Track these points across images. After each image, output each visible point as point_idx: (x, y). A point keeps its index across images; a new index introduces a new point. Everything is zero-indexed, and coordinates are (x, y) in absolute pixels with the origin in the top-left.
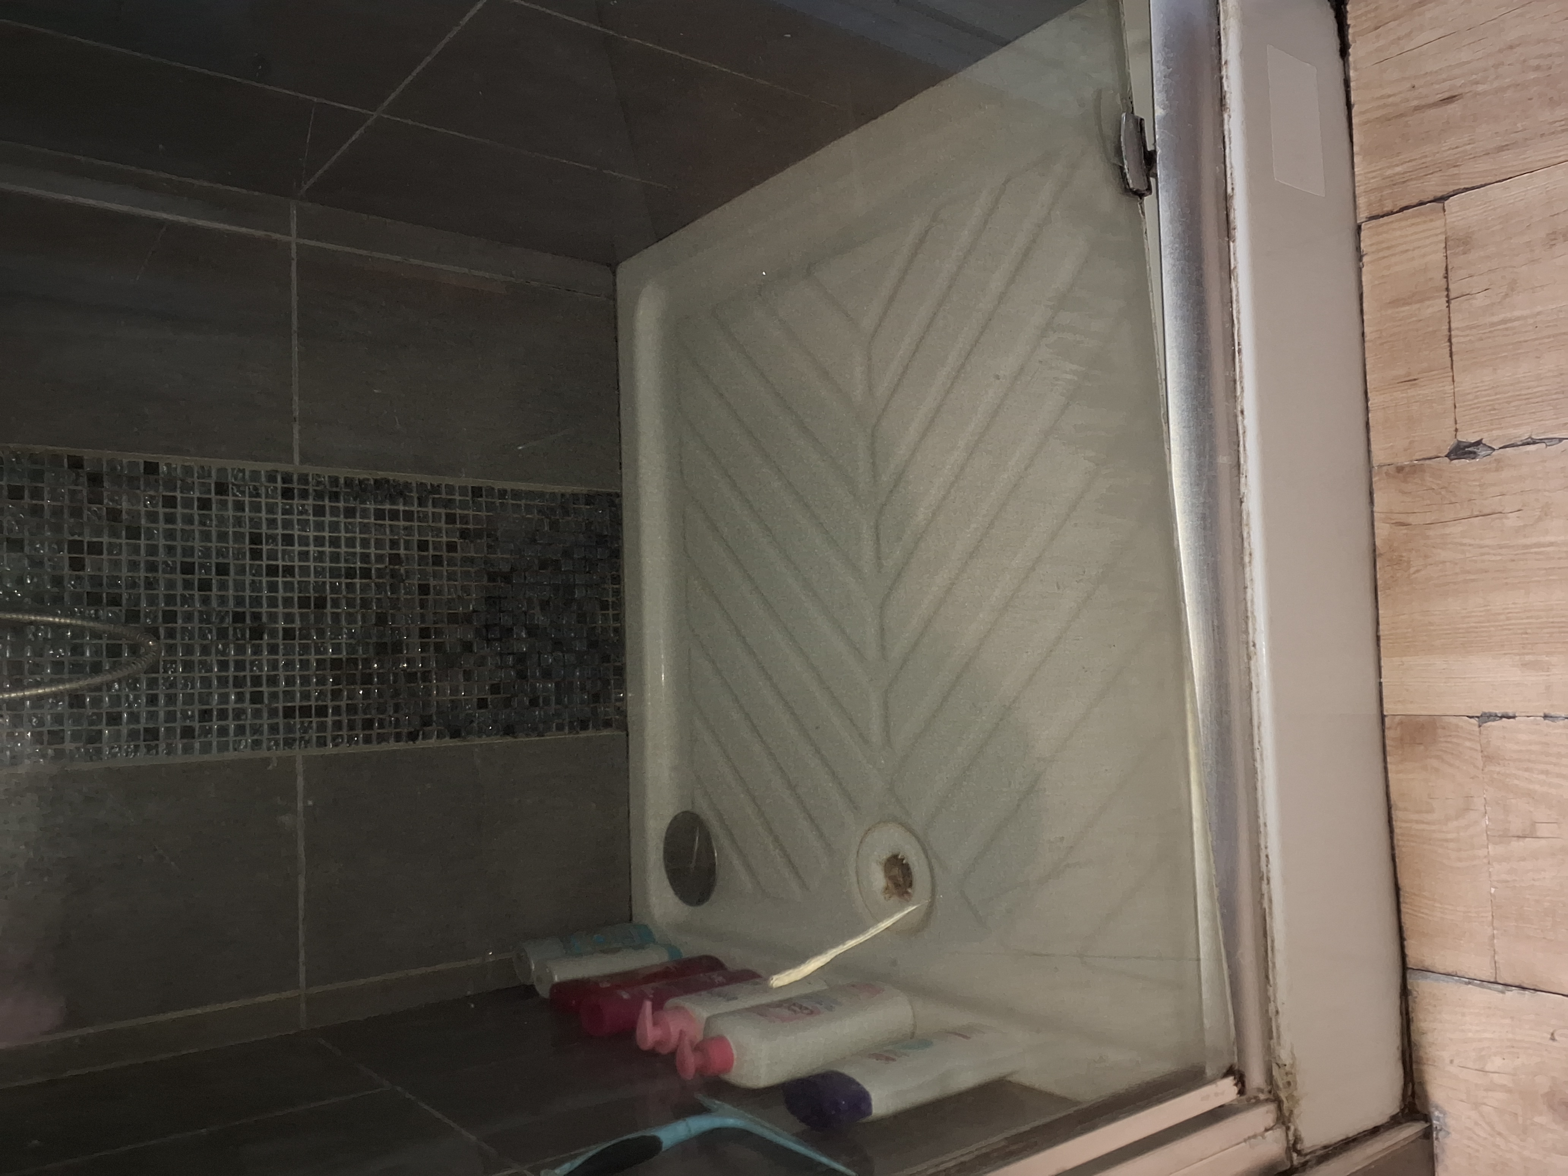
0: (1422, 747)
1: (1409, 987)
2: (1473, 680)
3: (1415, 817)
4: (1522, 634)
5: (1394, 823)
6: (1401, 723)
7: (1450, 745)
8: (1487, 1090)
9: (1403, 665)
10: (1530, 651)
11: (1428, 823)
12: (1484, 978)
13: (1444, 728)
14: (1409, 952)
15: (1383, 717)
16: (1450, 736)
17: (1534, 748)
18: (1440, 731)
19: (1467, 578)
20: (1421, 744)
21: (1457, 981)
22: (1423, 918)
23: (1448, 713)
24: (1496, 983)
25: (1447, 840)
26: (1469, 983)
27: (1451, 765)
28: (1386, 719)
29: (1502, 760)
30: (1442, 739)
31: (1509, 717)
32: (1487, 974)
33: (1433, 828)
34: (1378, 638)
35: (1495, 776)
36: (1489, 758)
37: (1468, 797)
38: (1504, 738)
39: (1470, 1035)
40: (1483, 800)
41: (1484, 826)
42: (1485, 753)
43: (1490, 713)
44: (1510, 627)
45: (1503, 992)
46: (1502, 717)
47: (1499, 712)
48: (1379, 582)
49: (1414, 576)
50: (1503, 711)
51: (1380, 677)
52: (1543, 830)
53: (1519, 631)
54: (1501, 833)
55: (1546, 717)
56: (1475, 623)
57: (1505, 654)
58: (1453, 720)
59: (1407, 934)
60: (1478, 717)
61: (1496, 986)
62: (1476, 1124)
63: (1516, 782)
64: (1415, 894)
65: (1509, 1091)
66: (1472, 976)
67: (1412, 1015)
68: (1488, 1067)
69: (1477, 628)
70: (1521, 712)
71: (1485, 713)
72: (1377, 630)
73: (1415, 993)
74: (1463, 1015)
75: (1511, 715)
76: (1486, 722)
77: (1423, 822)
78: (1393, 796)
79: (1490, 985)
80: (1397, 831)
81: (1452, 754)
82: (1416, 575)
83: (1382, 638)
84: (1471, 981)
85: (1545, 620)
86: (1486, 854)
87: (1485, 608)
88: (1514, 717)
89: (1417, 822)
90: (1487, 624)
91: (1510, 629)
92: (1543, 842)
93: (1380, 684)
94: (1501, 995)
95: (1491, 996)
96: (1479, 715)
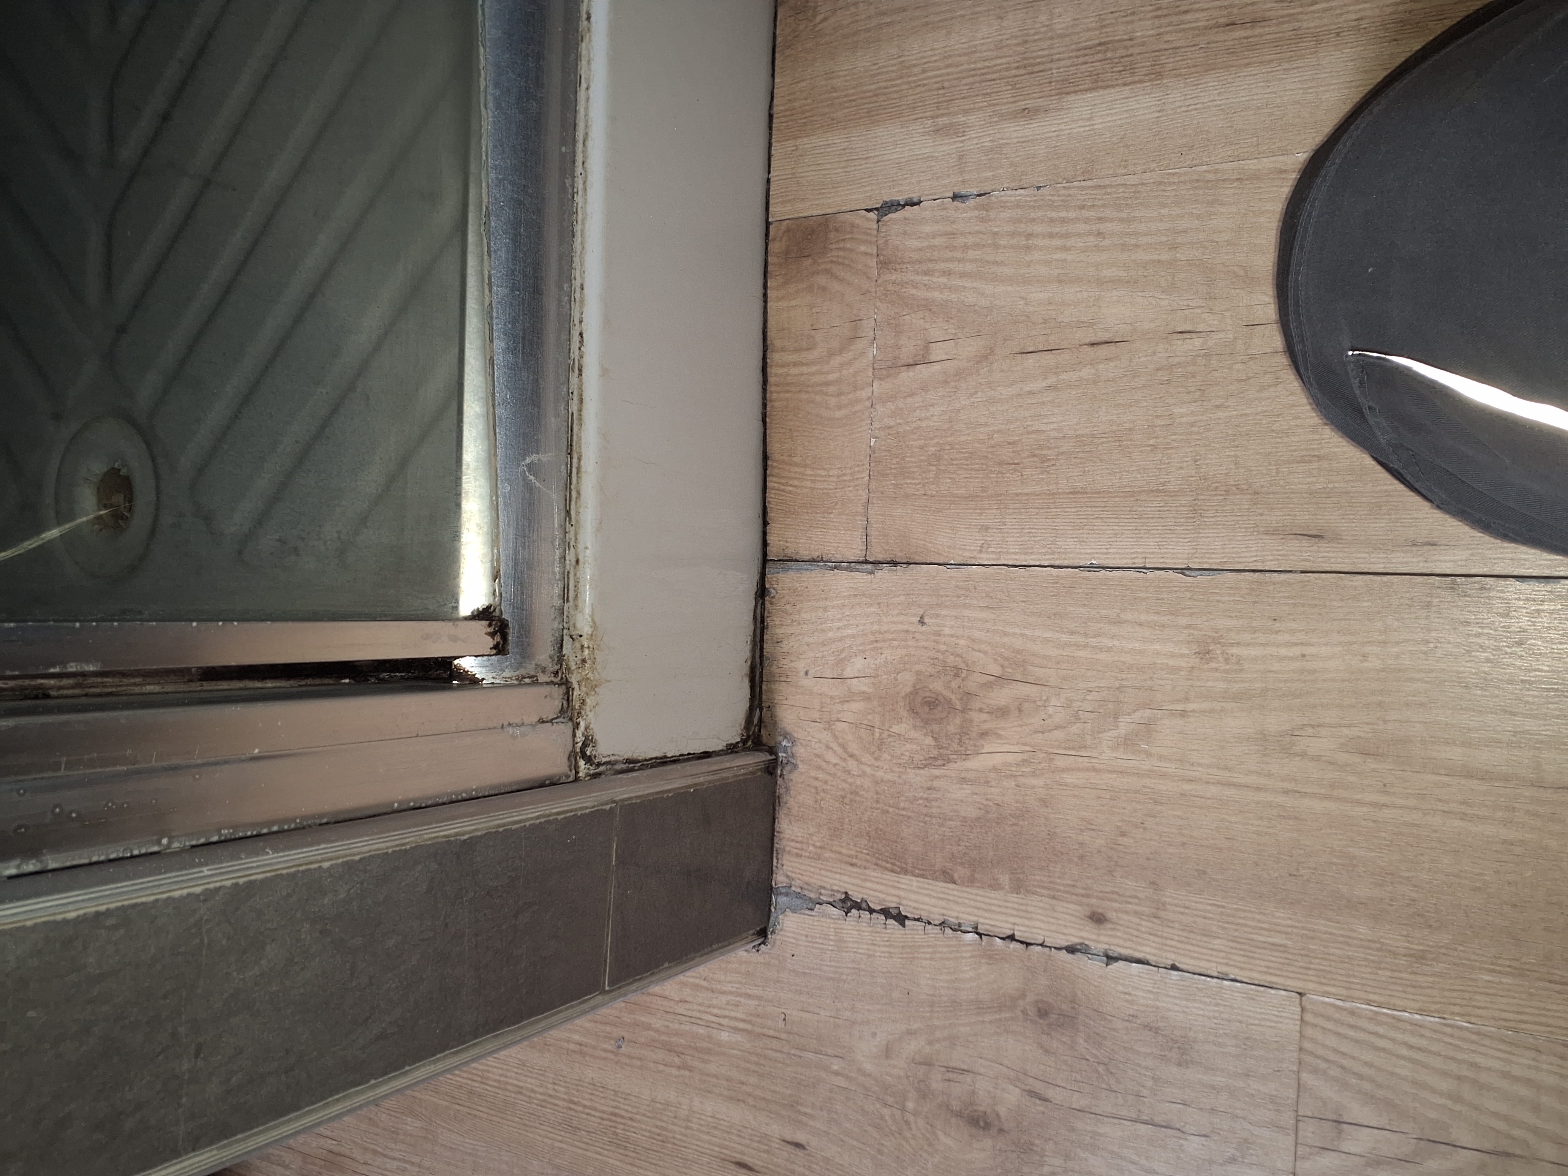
0: (810, 261)
1: (767, 586)
2: (876, 159)
3: (794, 357)
4: (939, 89)
5: (769, 370)
6: (788, 230)
7: (841, 253)
8: (843, 702)
9: (796, 150)
10: (946, 111)
11: (807, 365)
12: (852, 559)
13: (837, 230)
14: (771, 539)
15: (768, 224)
16: (844, 240)
17: (938, 241)
18: (832, 235)
19: (881, 22)
20: (808, 256)
21: (821, 567)
22: (790, 492)
23: (844, 209)
24: (866, 562)
25: (827, 384)
26: (836, 568)
27: (842, 280)
28: (771, 228)
29: (899, 264)
30: (834, 246)
31: (913, 204)
32: (855, 552)
33: (814, 369)
34: (771, 117)
35: (890, 287)
36: (885, 264)
37: (856, 321)
38: (905, 233)
39: (831, 634)
40: (873, 322)
41: (871, 355)
42: (882, 258)
43: (891, 201)
44: (925, 82)
45: (872, 573)
46: (904, 206)
47: (901, 198)
48: (779, 39)
49: (820, 26)
50: (906, 197)
51: (769, 173)
52: (937, 352)
53: (936, 86)
54: (889, 363)
55: (955, 197)
56: (886, 81)
57: (916, 119)
58: (847, 216)
59: (771, 515)
60: (876, 209)
61: (865, 566)
62: (828, 747)
63: (913, 291)
64: (784, 462)
65: (868, 698)
66: (839, 557)
67: (768, 621)
68: (848, 673)
69: (887, 88)
70: (927, 195)
71: (886, 203)
72: (771, 107)
73: (773, 591)
74: (825, 609)
75: (915, 200)
76: (886, 215)
77: (802, 364)
78: (771, 334)
79: (858, 566)
80: (771, 380)
81: (843, 264)
82: (825, 24)
83: (775, 116)
84: (837, 565)
85: (966, 66)
86: (870, 395)
87: (900, 60)
88: (918, 203)
89: (795, 364)
90: (899, 82)
91: (925, 85)
92: (936, 367)
93: (768, 181)
94: (870, 576)
95: (860, 579)
96: (879, 206)
